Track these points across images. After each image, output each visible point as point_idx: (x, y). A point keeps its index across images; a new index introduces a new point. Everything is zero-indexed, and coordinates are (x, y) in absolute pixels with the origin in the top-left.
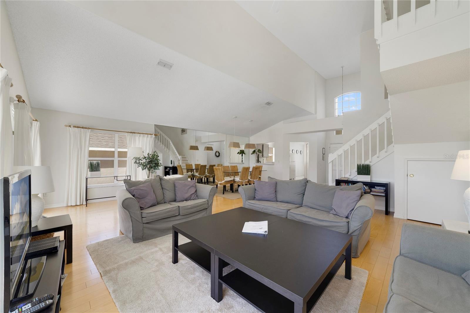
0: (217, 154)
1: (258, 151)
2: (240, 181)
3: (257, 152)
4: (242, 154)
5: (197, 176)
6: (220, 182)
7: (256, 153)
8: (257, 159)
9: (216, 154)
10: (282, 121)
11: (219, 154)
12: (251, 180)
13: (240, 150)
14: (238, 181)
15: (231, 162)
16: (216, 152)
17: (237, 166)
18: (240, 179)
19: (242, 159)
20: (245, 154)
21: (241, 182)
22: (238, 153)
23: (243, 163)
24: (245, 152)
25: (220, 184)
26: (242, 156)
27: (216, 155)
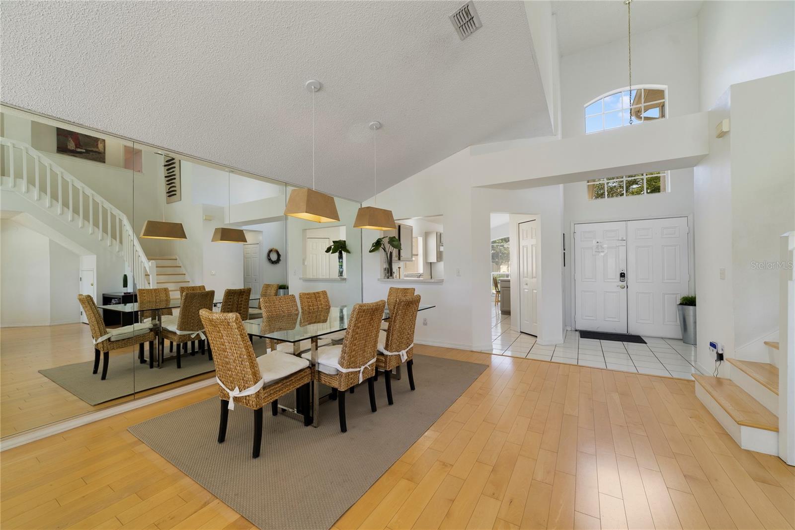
0: (274, 257)
1: (389, 243)
2: (344, 371)
3: (387, 246)
4: (341, 253)
5: (175, 333)
6: (236, 393)
7: (384, 250)
8: (386, 266)
9: (269, 255)
10: (468, 149)
11: (279, 255)
12: (386, 353)
13: (334, 242)
14: (333, 373)
15: (310, 276)
16: (270, 251)
17: (324, 293)
18: (342, 365)
19: (341, 266)
20: (348, 252)
21: (348, 374)
22: (328, 250)
23: (345, 279)
24: (349, 245)
25: (236, 399)
26: (341, 257)
27: (270, 260)
